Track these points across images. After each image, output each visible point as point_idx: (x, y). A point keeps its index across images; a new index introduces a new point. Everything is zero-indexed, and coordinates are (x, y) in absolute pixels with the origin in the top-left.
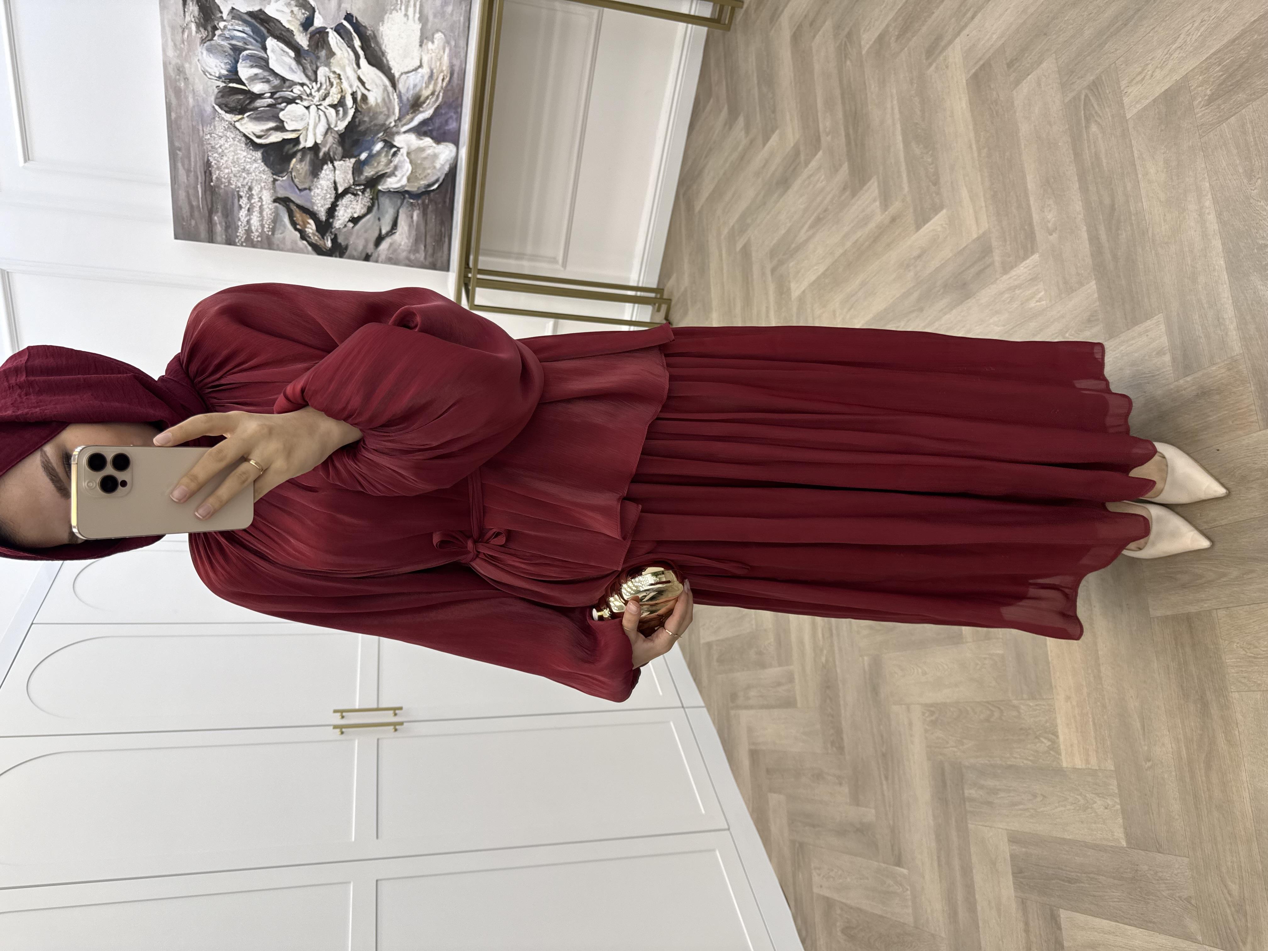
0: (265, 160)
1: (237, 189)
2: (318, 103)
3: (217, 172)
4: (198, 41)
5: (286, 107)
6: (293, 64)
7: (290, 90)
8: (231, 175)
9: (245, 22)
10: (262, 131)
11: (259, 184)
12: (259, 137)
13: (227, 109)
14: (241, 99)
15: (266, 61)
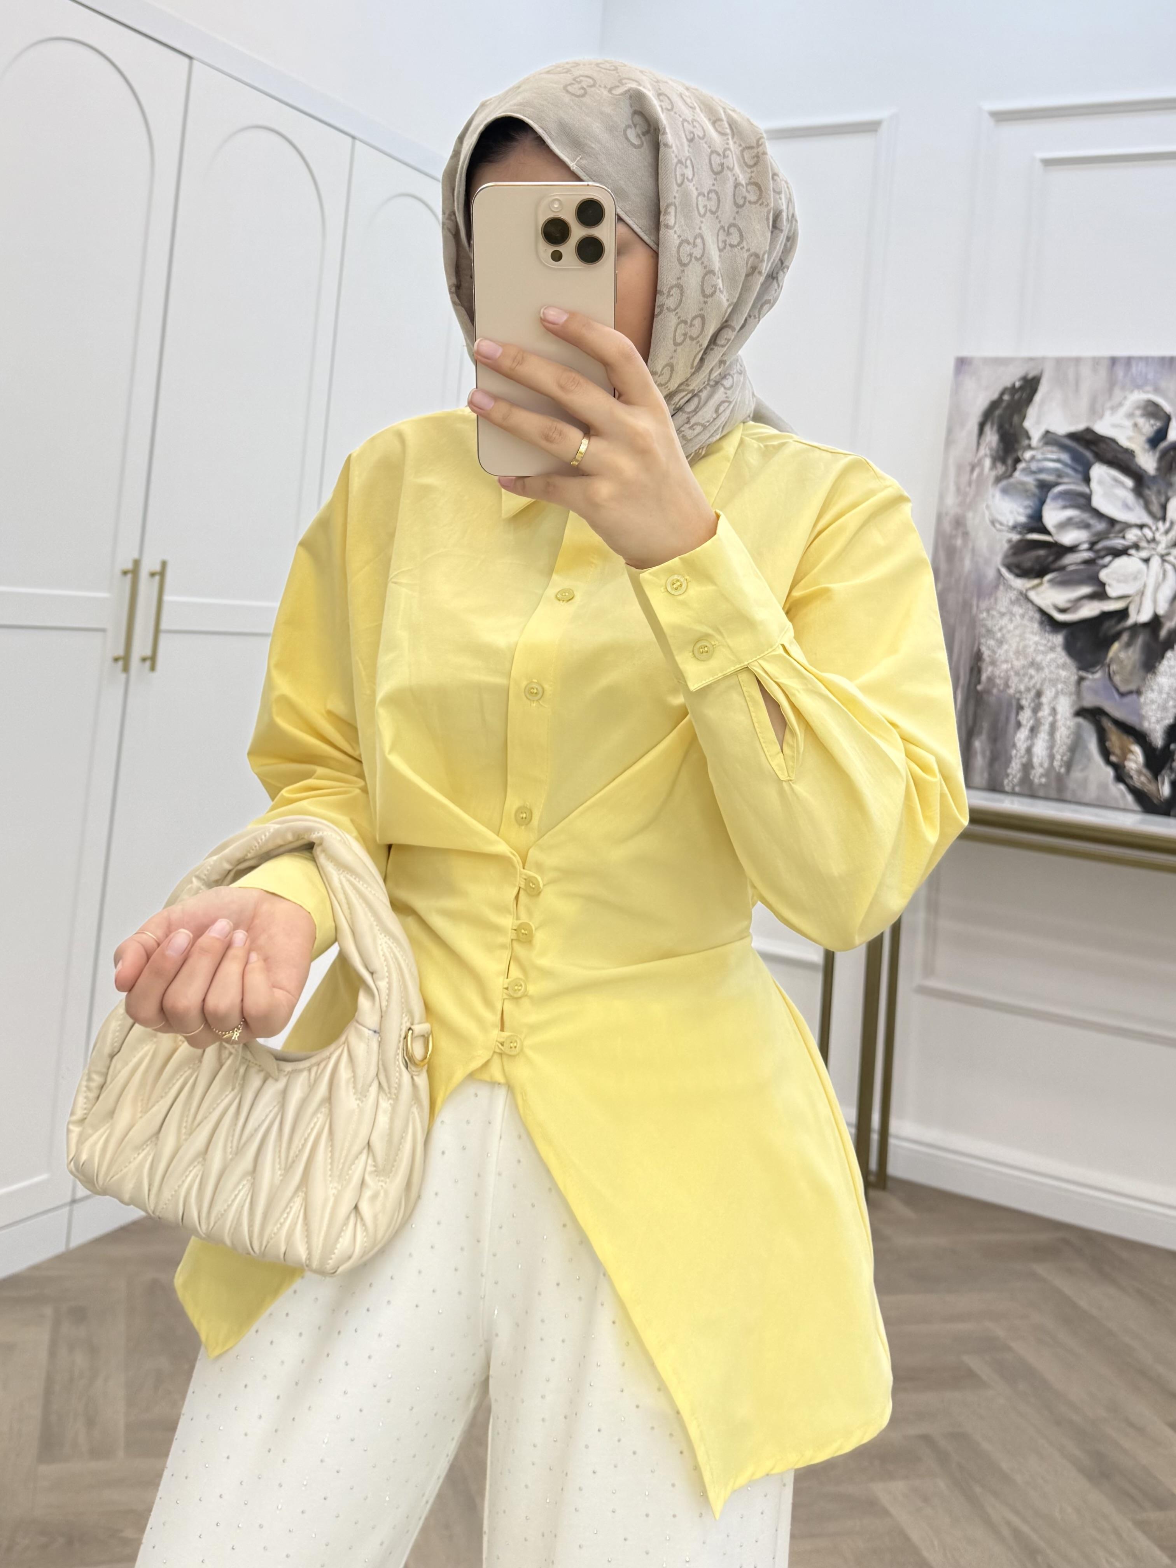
0: (1070, 648)
1: (1018, 695)
2: (1164, 552)
3: (990, 669)
4: (991, 479)
5: (1110, 562)
6: (1130, 498)
7: (1121, 535)
8: (1012, 673)
9: (1063, 447)
10: (1070, 601)
11: (1054, 685)
12: (1063, 611)
13: (1017, 571)
14: (1038, 557)
15: (1088, 498)
